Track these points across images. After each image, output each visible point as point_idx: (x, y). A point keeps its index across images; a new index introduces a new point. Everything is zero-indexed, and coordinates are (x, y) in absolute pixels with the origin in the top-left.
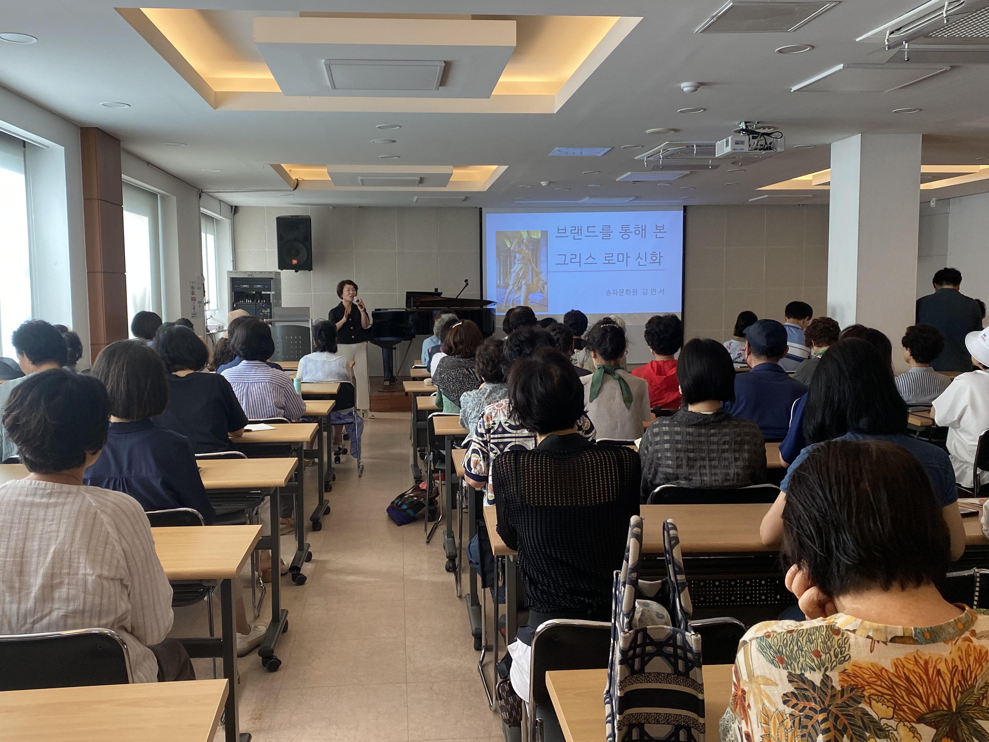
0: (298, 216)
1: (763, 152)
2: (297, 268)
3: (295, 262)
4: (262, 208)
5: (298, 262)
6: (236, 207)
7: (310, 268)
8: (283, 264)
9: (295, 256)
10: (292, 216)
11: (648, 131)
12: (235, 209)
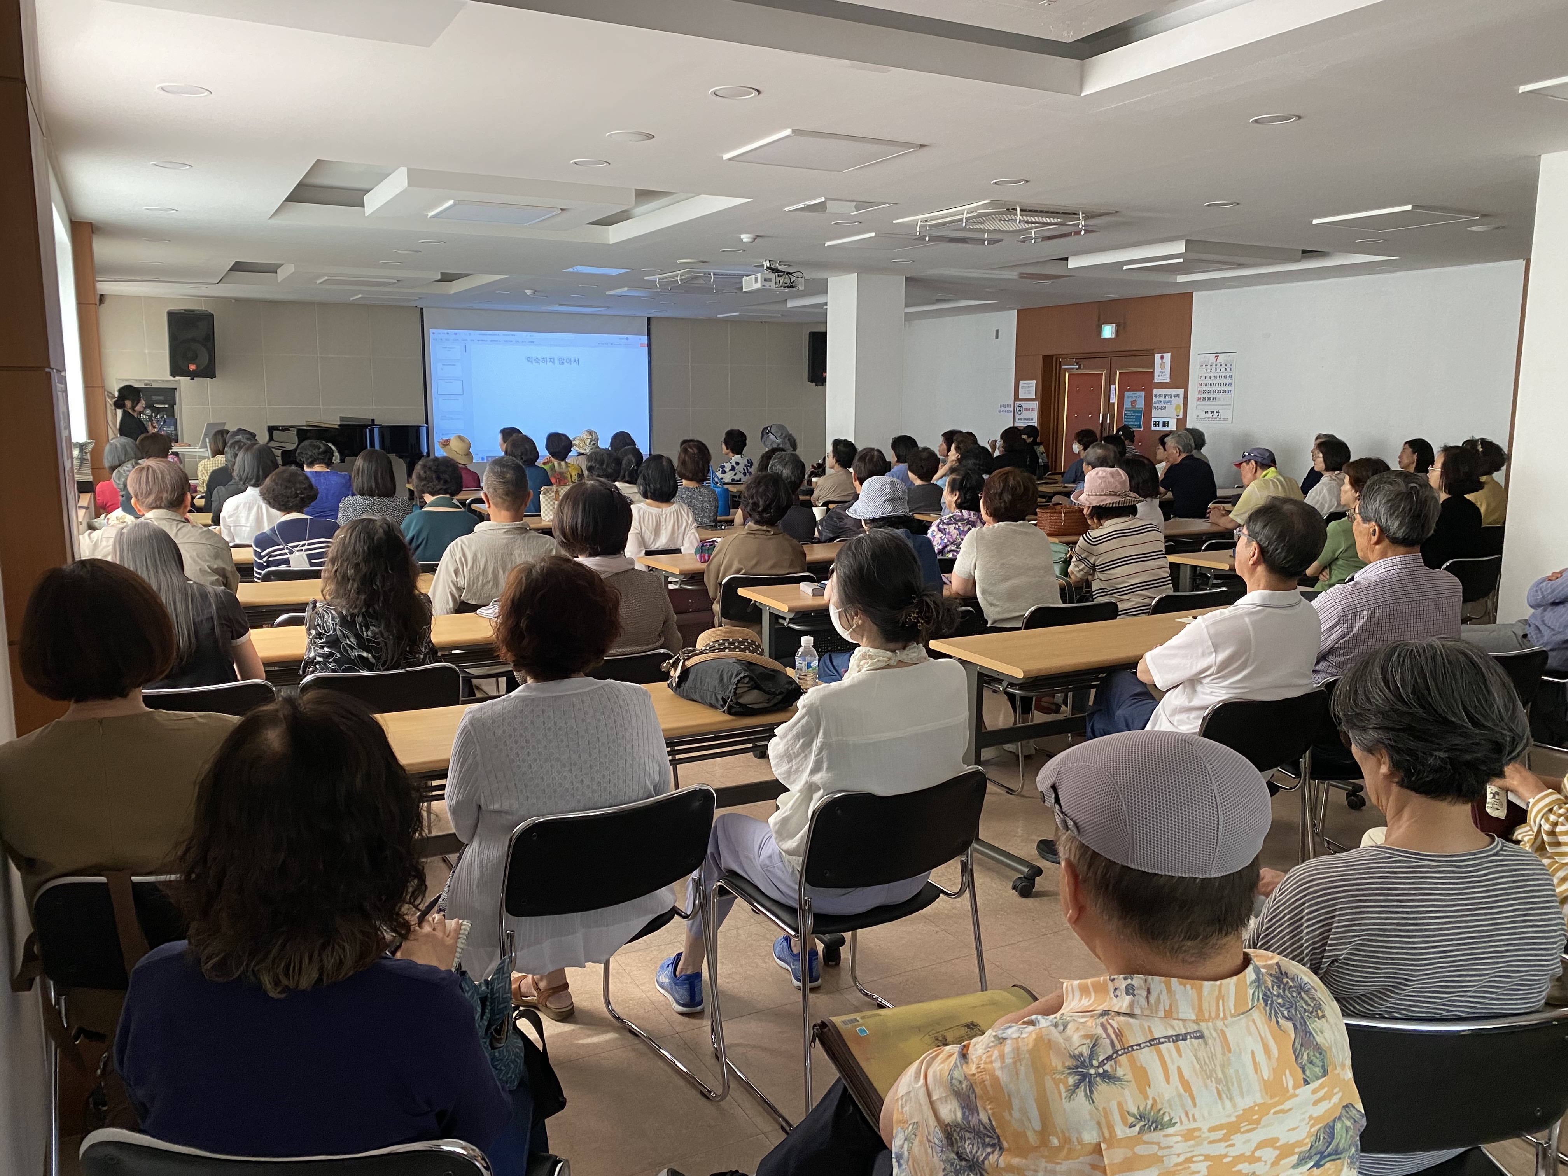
0: (193, 311)
1: (787, 290)
2: (193, 375)
3: (192, 367)
4: (139, 297)
5: (197, 367)
7: (213, 376)
8: (177, 370)
9: (193, 360)
10: (186, 310)
11: (678, 261)
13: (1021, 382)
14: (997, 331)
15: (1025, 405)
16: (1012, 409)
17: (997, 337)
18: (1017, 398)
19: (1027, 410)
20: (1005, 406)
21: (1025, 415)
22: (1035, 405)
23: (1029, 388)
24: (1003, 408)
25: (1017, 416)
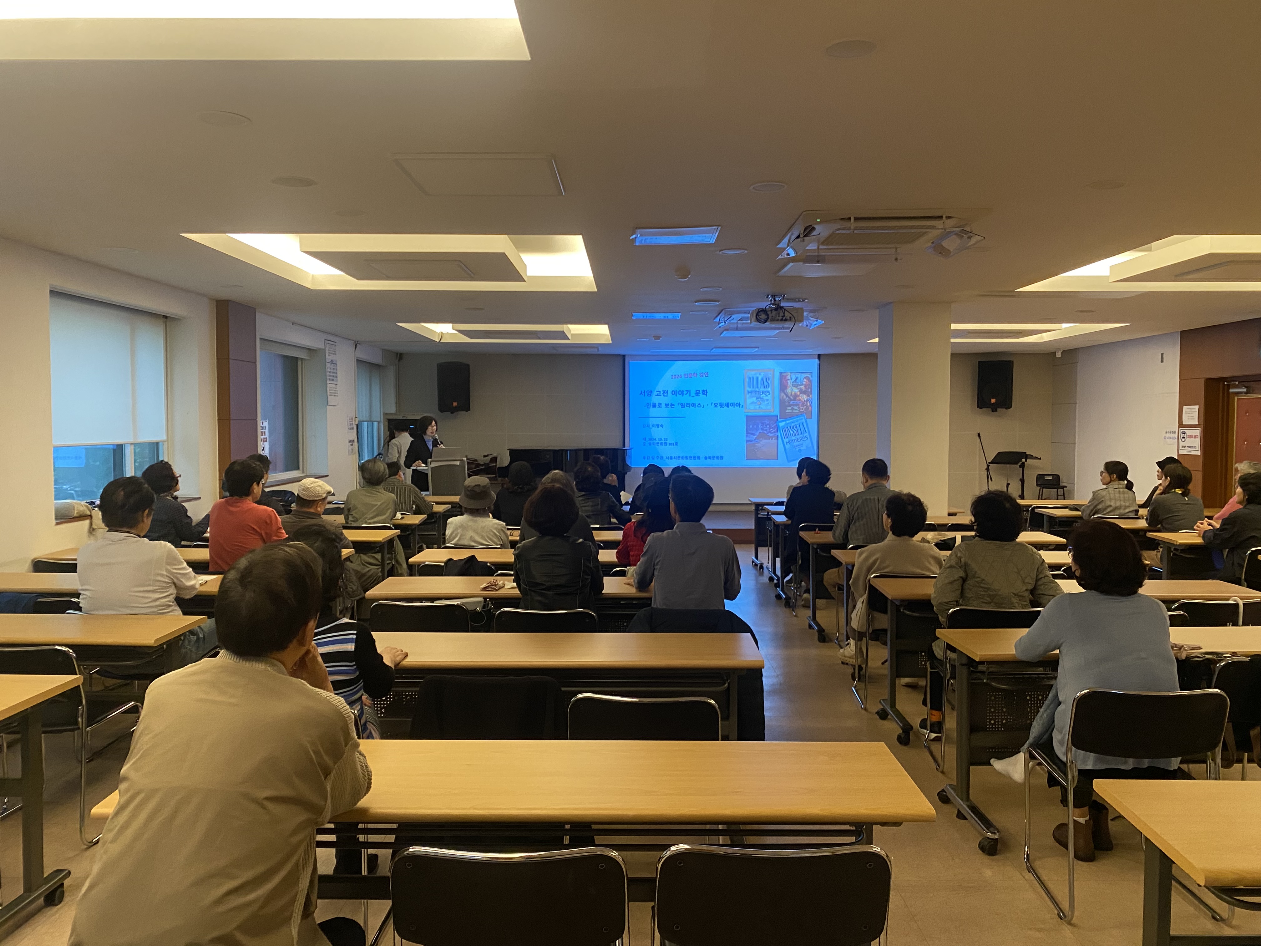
2: (455, 410)
3: (454, 405)
5: (457, 404)
6: (401, 354)
7: (468, 410)
8: (443, 406)
9: (454, 400)
12: (400, 356)
13: (1185, 407)
14: (1162, 354)
15: (1189, 432)
16: (1176, 435)
17: (1162, 361)
18: (1181, 425)
19: (1190, 437)
20: (1170, 432)
21: (1189, 442)
22: (1198, 432)
23: (1192, 414)
24: (1168, 435)
25: (1181, 444)
